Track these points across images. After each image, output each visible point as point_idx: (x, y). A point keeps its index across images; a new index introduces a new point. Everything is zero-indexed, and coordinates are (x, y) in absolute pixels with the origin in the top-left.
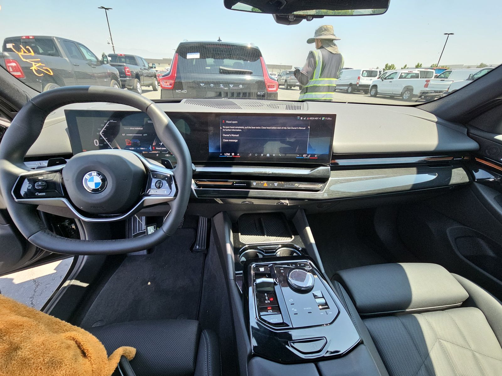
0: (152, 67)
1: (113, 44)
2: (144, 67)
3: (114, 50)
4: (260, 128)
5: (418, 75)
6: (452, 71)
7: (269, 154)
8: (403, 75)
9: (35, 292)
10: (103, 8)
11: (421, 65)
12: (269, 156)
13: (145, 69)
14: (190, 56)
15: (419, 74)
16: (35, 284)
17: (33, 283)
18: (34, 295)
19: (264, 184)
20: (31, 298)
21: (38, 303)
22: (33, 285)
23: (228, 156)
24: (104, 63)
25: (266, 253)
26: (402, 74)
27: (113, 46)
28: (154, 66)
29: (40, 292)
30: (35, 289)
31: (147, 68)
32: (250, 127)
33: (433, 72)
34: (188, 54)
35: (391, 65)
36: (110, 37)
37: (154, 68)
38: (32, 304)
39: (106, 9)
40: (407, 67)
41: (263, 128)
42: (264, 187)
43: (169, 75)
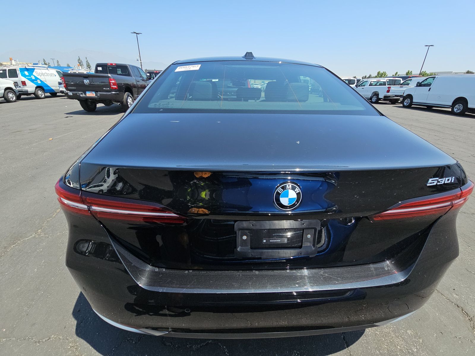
1: (141, 61)
3: (141, 65)
6: (435, 77)
8: (372, 84)
10: (135, 33)
11: (411, 72)
15: (385, 82)
24: (151, 79)
27: (141, 62)
33: (400, 80)
35: (382, 73)
36: (139, 55)
39: (137, 34)
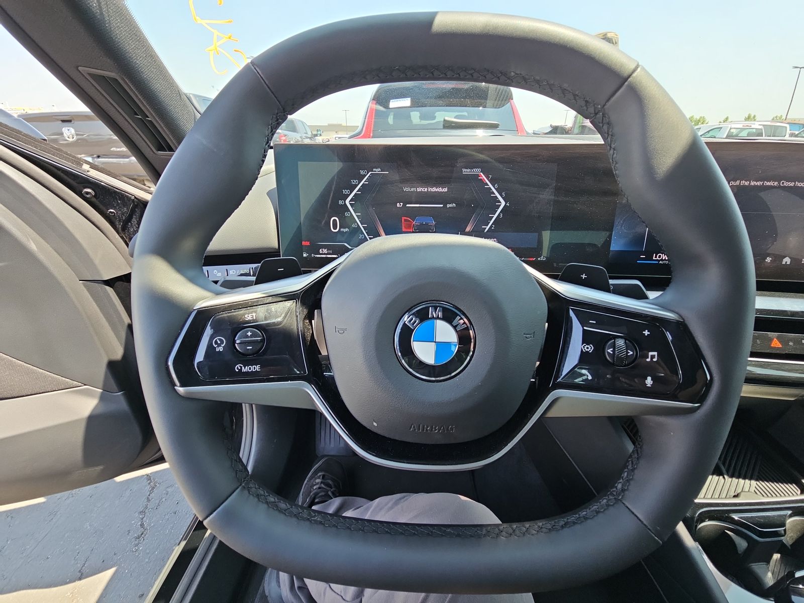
0: (316, 135)
2: (305, 135)
4: (776, 184)
5: (760, 131)
7: (790, 258)
8: (733, 133)
9: (148, 500)
11: (754, 116)
12: (788, 263)
13: (307, 138)
14: (394, 104)
15: (762, 129)
16: (149, 483)
17: (146, 482)
18: (146, 508)
19: (771, 340)
20: (141, 512)
21: (152, 525)
22: (146, 486)
23: (660, 262)
25: (762, 535)
26: (732, 131)
28: (319, 133)
29: (158, 501)
30: (149, 495)
31: (310, 136)
32: (746, 181)
33: (786, 127)
34: (391, 101)
35: (698, 118)
37: (319, 135)
38: (142, 525)
40: (730, 120)
41: (785, 184)
42: (774, 351)
43: (360, 134)
